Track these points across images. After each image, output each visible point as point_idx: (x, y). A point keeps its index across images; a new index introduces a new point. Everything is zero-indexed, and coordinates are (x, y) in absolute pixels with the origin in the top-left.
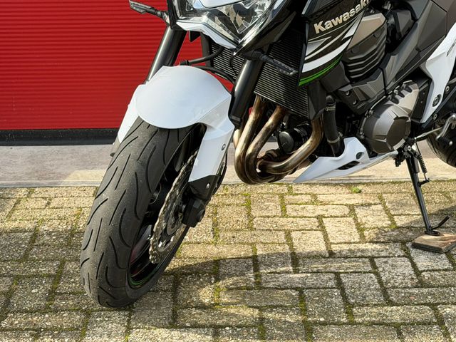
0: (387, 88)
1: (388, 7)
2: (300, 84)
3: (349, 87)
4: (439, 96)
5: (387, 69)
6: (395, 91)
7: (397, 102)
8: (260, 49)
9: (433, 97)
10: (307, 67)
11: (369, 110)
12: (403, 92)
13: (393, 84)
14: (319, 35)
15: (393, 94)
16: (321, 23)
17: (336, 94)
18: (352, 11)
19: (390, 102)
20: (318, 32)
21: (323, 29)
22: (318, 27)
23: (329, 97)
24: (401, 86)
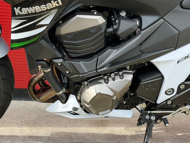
3: (60, 61)
4: (172, 89)
6: (113, 74)
7: (107, 82)
12: (117, 77)
14: (17, 16)
15: (109, 76)
16: (19, 8)
18: (43, 7)
20: (17, 14)
21: (21, 13)
22: (17, 11)
24: (118, 73)
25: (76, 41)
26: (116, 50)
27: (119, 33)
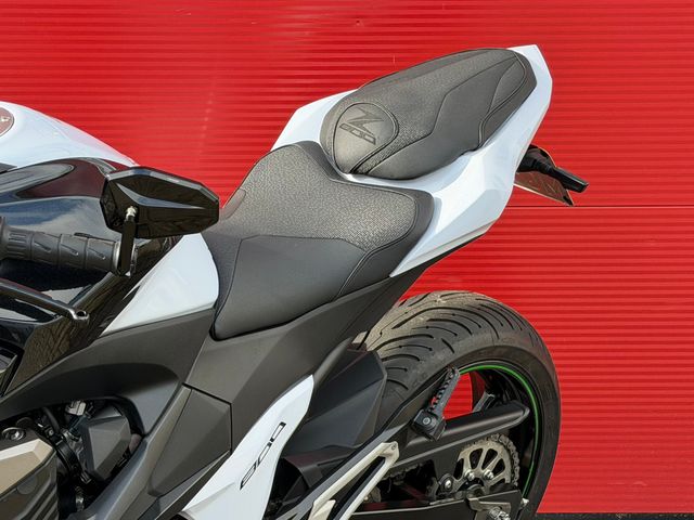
27: (96, 468)
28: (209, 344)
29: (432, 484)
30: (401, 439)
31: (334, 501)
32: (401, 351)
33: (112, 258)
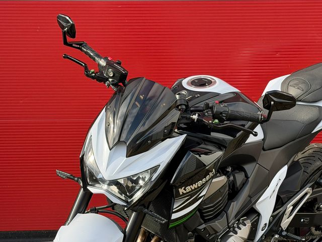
0: (230, 225)
1: (229, 169)
2: (170, 226)
3: (203, 226)
4: (266, 224)
5: (229, 211)
6: (235, 225)
7: (236, 233)
8: (144, 205)
9: (262, 225)
10: (174, 216)
11: (218, 239)
12: (241, 226)
13: (233, 221)
14: (182, 195)
15: (234, 227)
16: (183, 188)
17: (195, 231)
18: (204, 180)
19: (231, 234)
20: (181, 194)
21: (185, 192)
22: (181, 191)
23: (190, 233)
24: (239, 221)
25: (212, 203)
26: (235, 202)
27: (238, 186)
28: (263, 152)
29: (315, 207)
30: (312, 187)
31: (292, 207)
32: (306, 161)
33: (258, 119)
